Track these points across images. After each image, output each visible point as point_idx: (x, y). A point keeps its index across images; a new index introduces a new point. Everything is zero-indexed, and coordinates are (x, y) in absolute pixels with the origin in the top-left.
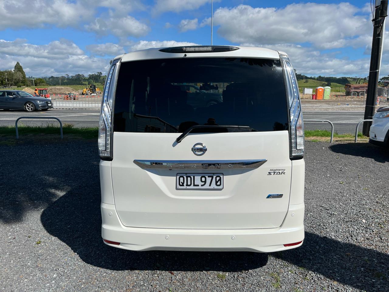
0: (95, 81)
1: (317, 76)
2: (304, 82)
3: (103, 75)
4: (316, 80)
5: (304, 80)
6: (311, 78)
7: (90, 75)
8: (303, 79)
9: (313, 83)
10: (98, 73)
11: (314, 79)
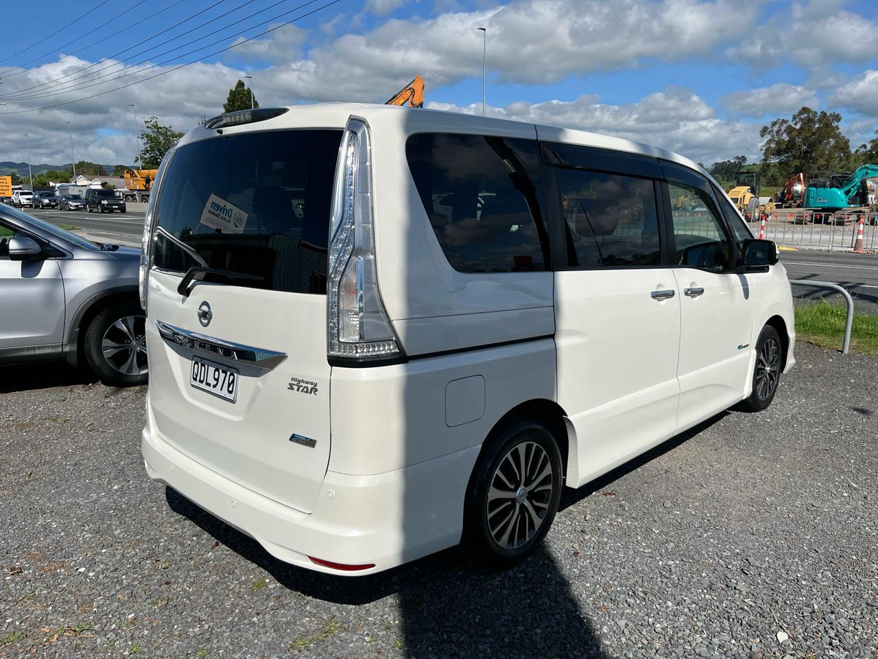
0: (726, 178)
3: (747, 163)
7: (716, 163)
10: (738, 158)
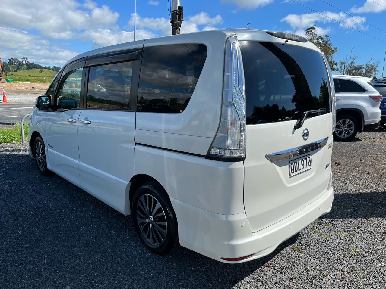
1: (52, 66)
2: (39, 72)
4: (51, 70)
5: (39, 70)
6: (45, 68)
8: (36, 68)
9: (49, 73)
11: (49, 69)
